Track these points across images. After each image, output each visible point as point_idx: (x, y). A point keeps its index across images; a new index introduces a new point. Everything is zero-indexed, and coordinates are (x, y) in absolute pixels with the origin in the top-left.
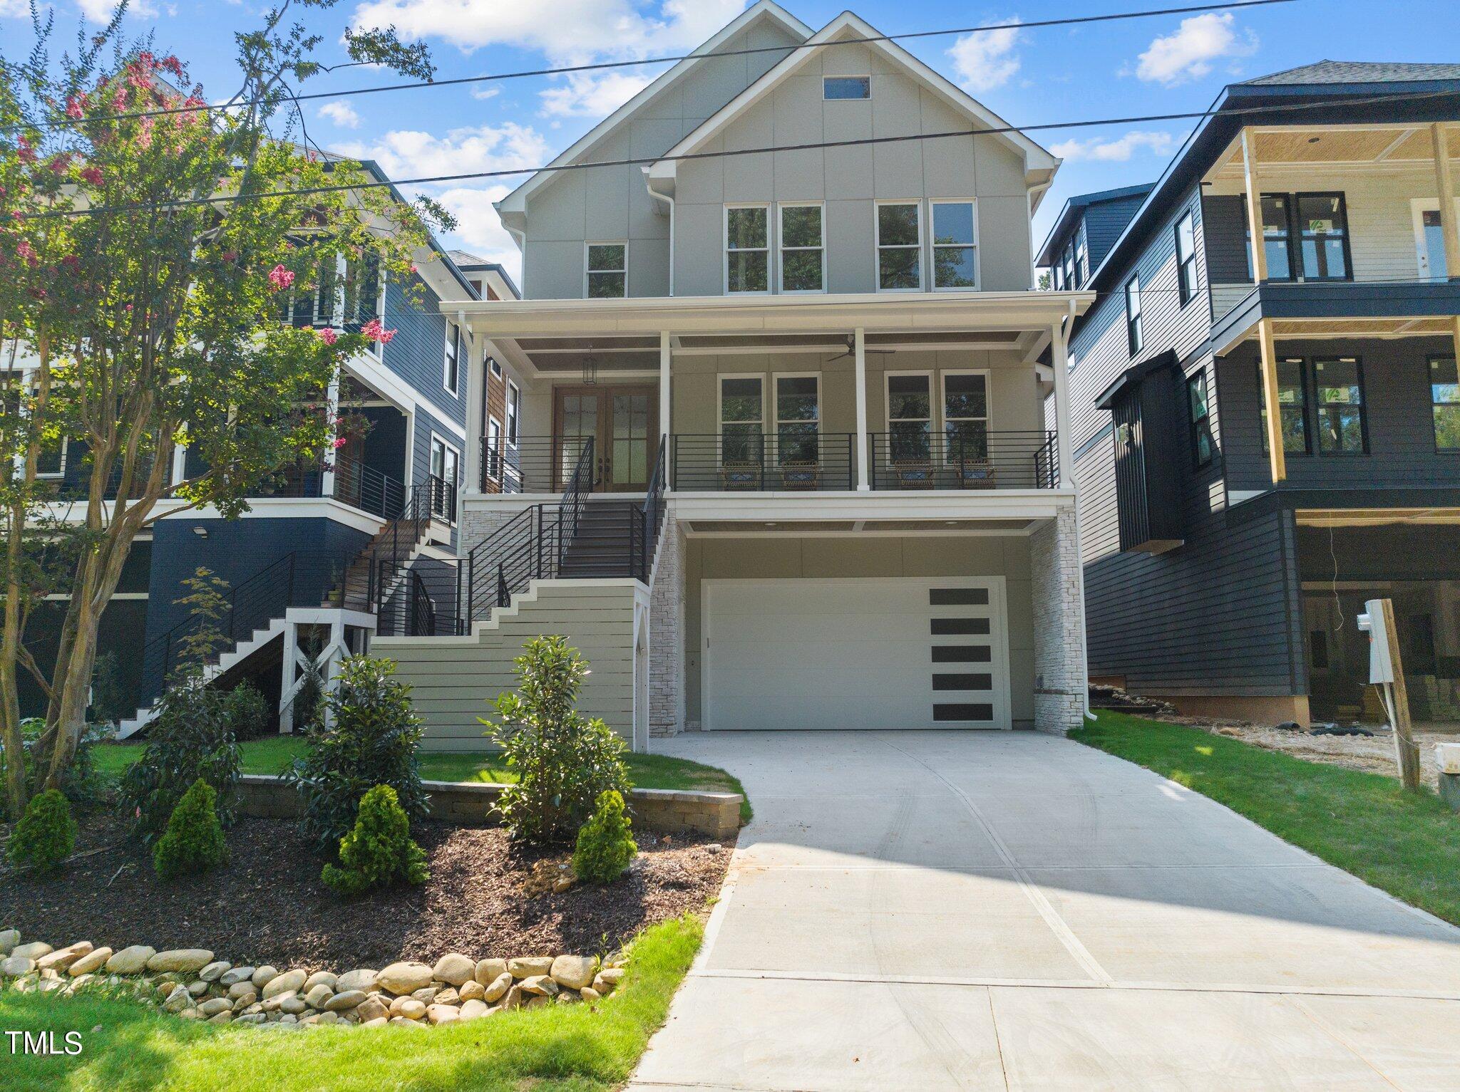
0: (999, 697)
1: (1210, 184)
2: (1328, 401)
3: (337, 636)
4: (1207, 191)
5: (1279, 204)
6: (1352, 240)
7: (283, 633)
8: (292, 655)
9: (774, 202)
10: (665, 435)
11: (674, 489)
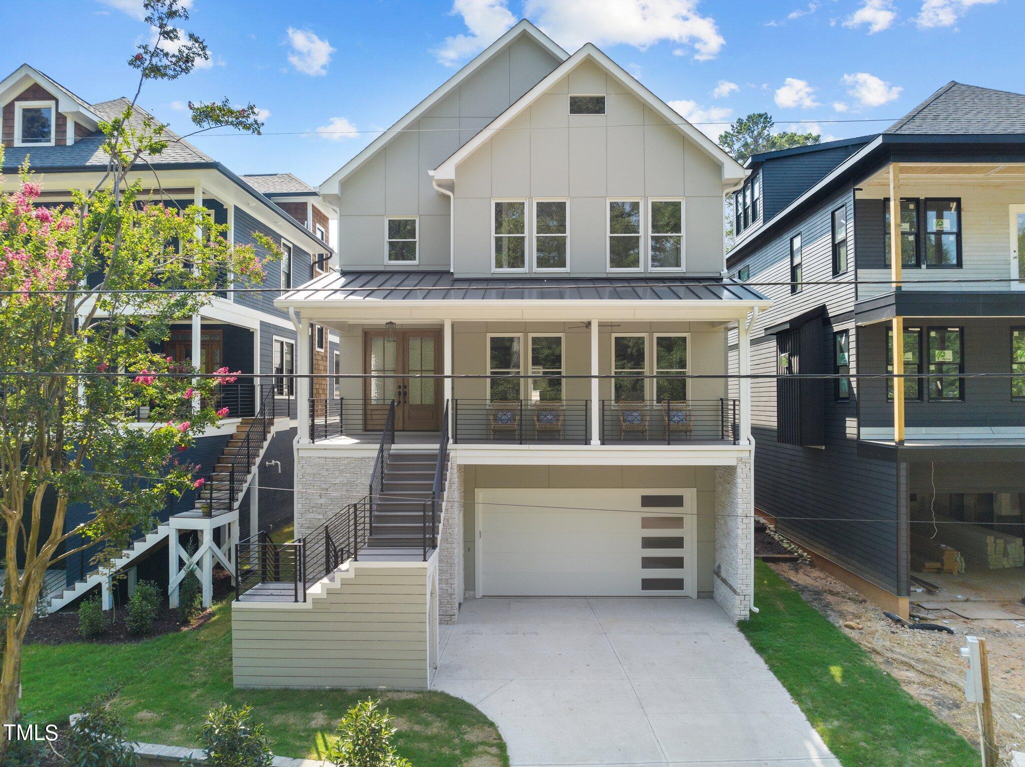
0: (689, 574)
1: (861, 189)
2: (937, 360)
3: (207, 539)
4: (859, 195)
5: (912, 206)
6: (963, 236)
7: (168, 536)
8: (175, 550)
9: (531, 198)
10: (448, 400)
11: (455, 442)
